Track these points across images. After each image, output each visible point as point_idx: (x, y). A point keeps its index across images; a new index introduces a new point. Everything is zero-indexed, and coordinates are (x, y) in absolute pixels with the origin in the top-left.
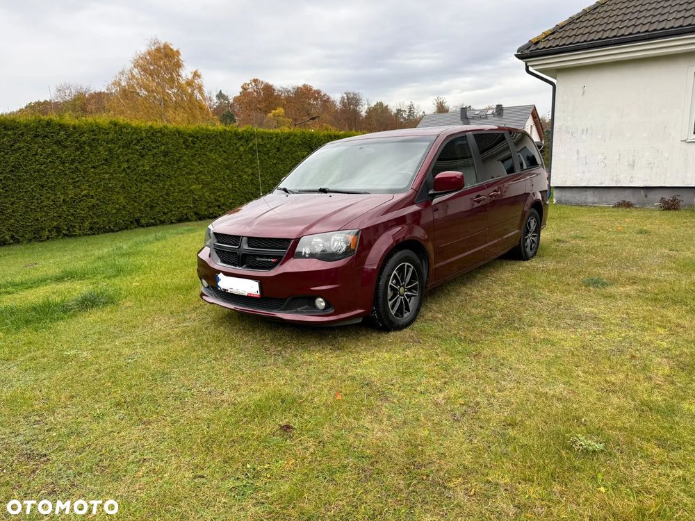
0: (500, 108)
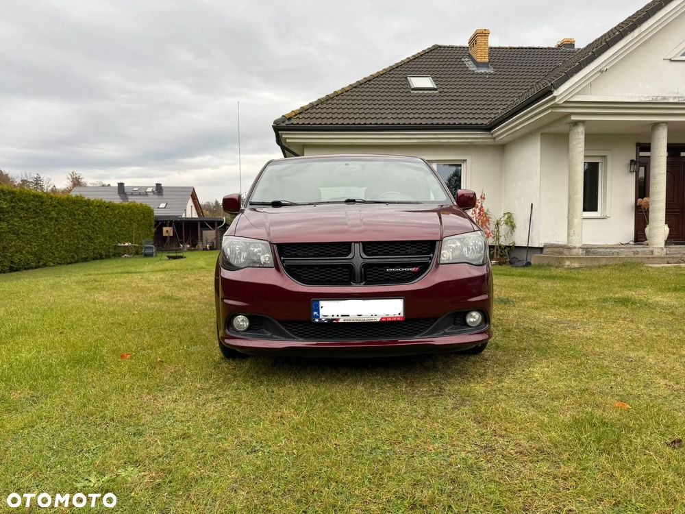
0: (159, 187)
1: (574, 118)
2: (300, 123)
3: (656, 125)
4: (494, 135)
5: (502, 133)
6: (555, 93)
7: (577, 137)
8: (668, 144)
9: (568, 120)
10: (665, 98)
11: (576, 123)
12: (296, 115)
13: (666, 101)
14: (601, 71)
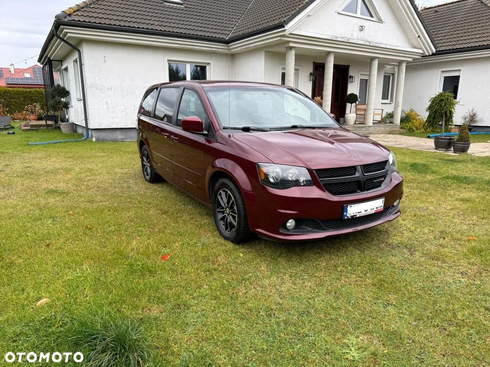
1: (291, 45)
2: (81, 20)
3: (329, 53)
4: (230, 48)
5: (236, 47)
6: (286, 28)
7: (291, 57)
8: (334, 65)
9: (287, 46)
10: (336, 37)
11: (291, 48)
12: (74, 12)
13: (337, 40)
14: (308, 16)
